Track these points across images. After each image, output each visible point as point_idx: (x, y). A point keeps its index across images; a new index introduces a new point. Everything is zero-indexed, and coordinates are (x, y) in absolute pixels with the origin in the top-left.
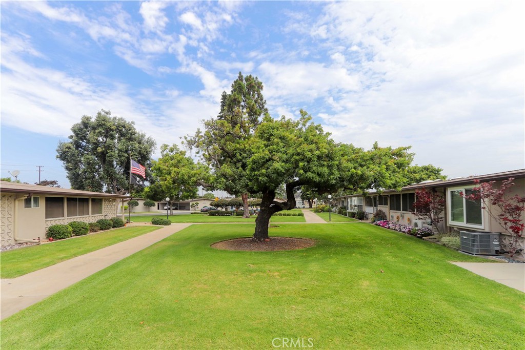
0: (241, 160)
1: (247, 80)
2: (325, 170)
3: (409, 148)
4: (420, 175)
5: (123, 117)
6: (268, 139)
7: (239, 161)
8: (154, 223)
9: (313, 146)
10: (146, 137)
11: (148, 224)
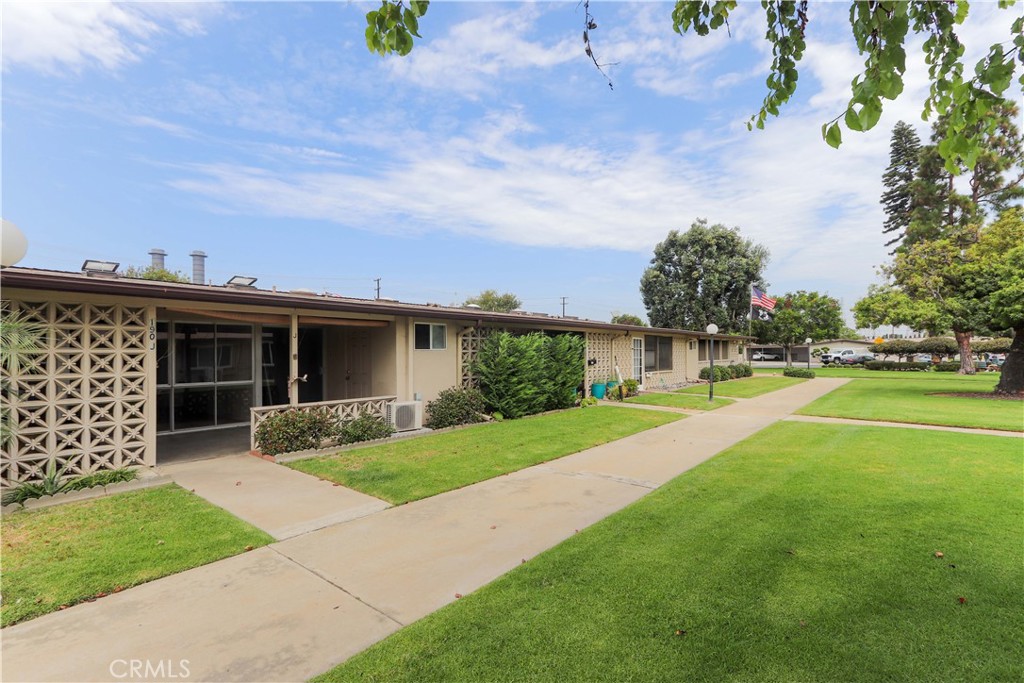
5: (722, 224)
7: (969, 289)
8: (786, 374)
10: (754, 245)
11: (779, 375)
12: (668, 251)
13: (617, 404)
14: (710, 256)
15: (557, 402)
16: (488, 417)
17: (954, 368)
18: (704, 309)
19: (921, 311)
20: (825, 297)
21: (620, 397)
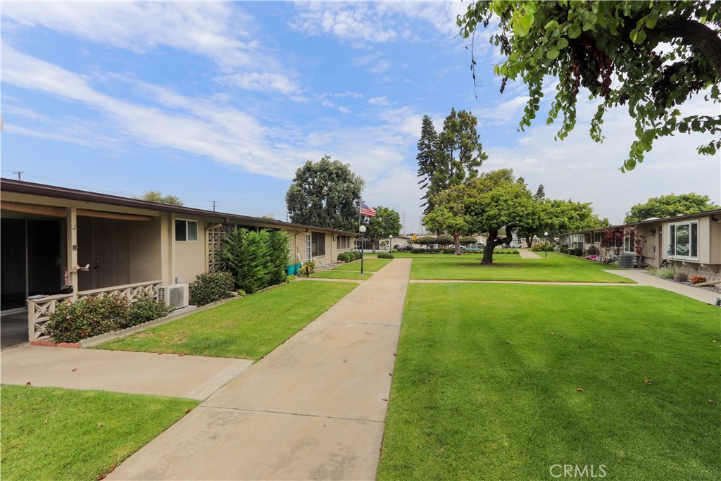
0: (474, 211)
1: (460, 116)
2: (530, 221)
3: (591, 203)
4: (675, 207)
5: (340, 161)
6: (497, 202)
7: (472, 211)
8: (379, 257)
9: (524, 209)
10: (356, 176)
11: (375, 257)
12: (305, 174)
13: (305, 279)
14: (332, 180)
15: (276, 280)
16: (236, 293)
17: (452, 252)
18: (328, 214)
19: (458, 222)
20: (392, 211)
21: (307, 274)
